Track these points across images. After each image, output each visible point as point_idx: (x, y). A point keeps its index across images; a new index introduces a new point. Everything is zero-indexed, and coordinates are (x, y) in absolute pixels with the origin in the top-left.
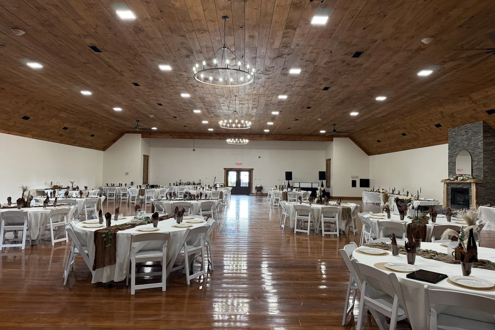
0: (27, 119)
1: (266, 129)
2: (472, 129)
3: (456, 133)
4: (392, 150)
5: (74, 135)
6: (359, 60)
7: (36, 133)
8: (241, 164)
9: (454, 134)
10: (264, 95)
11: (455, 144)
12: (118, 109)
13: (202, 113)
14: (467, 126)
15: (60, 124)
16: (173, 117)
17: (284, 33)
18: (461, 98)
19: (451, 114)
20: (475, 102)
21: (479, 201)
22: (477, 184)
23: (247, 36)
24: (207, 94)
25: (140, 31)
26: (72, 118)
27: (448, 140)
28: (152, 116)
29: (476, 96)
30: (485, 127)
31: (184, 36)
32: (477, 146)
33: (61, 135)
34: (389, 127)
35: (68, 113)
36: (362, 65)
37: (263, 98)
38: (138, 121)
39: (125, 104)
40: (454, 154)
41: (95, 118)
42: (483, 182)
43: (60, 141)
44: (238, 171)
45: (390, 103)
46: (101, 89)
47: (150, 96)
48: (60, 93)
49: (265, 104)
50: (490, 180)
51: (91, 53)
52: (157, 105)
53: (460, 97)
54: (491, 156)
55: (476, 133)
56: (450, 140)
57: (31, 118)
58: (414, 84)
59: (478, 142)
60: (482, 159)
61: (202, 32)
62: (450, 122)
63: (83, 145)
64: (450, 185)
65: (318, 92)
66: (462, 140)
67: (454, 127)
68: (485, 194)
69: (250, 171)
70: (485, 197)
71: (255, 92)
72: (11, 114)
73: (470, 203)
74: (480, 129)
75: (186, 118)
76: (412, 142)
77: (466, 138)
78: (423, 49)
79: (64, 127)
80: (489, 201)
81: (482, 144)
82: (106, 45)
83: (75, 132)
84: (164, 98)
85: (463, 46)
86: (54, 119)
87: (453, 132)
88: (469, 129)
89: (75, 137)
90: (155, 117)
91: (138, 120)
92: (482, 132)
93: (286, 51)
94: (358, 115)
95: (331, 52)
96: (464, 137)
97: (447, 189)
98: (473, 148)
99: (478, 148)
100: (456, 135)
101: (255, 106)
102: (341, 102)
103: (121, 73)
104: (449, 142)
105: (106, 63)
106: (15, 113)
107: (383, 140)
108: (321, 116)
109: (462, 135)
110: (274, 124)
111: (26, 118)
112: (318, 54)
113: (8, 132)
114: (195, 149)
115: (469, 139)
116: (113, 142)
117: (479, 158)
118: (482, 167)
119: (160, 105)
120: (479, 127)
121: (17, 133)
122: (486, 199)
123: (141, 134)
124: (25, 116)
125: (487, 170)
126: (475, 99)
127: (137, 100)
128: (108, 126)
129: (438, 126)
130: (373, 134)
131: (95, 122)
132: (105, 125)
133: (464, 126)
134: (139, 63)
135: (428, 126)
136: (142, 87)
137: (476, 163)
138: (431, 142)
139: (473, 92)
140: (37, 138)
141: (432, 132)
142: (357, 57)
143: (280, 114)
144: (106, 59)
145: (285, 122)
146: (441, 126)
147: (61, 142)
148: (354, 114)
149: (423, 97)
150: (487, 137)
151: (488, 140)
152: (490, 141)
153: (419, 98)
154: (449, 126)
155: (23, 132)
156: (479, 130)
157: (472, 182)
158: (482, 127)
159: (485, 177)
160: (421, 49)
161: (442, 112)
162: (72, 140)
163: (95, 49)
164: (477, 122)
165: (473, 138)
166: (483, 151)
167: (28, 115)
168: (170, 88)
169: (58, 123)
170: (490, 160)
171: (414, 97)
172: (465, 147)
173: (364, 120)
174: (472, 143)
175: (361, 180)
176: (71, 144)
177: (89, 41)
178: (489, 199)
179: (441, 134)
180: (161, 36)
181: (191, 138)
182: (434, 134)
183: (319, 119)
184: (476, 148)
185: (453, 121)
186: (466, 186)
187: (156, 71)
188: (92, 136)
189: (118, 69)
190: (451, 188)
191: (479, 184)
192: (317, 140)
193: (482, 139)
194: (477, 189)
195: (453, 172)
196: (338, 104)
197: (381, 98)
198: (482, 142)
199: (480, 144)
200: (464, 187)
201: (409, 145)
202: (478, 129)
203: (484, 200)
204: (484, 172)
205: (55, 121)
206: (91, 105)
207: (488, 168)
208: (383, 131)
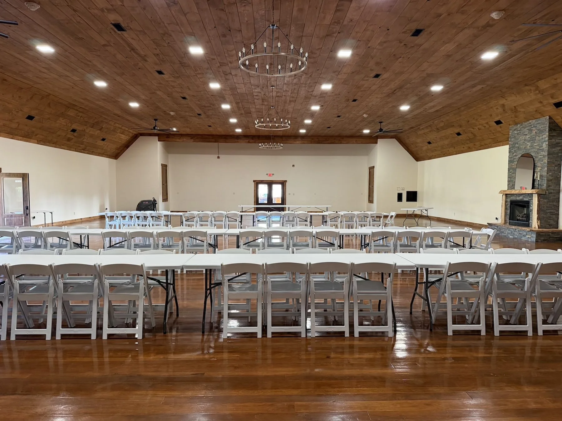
0: (32, 120)
1: (303, 128)
2: (536, 126)
3: (519, 132)
4: (444, 154)
5: (83, 139)
6: (419, 40)
7: (41, 137)
8: (273, 174)
9: (516, 134)
10: (306, 84)
11: (517, 145)
12: (134, 105)
13: (231, 109)
14: (531, 123)
15: (68, 125)
16: (198, 114)
17: (338, 6)
18: (527, 87)
19: (514, 108)
20: (542, 92)
21: (541, 216)
22: (539, 195)
23: (295, 9)
24: (240, 84)
25: (173, 4)
26: (81, 116)
27: (508, 140)
28: (172, 113)
29: (543, 84)
30: (551, 124)
31: (223, 10)
32: (541, 148)
33: (69, 140)
34: (442, 124)
35: (77, 110)
36: (421, 45)
37: (303, 88)
38: (156, 120)
39: (143, 97)
40: (515, 159)
41: (107, 117)
42: (546, 192)
43: (67, 147)
44: (270, 184)
45: (446, 94)
46: (118, 78)
47: (174, 87)
48: (71, 84)
49: (305, 97)
50: (553, 190)
51: (113, 33)
52: (181, 98)
53: (526, 85)
54: (556, 160)
55: (541, 131)
56: (511, 141)
57: (36, 118)
58: (476, 69)
59: (542, 143)
60: (546, 164)
61: (245, 4)
62: (512, 117)
63: (93, 152)
64: (510, 197)
65: (367, 80)
66: (525, 140)
67: (516, 124)
68: (547, 207)
69: (283, 183)
70: (547, 211)
71: (295, 81)
72: (14, 112)
73: (530, 219)
74: (546, 127)
75: (211, 115)
76: (468, 144)
77: (529, 137)
78: (491, 26)
79: (72, 129)
80: (551, 216)
81: (547, 146)
82: (131, 22)
83: (84, 135)
84: (189, 89)
85: (536, 21)
86: (61, 119)
87: (515, 130)
88: (533, 126)
89: (84, 142)
90: (176, 115)
91: (155, 118)
92: (548, 130)
93: (337, 28)
94: (409, 109)
95: (388, 30)
96: (527, 137)
97: (506, 202)
98: (537, 150)
99: (543, 150)
100: (518, 134)
101: (294, 99)
102: (392, 93)
103: (144, 58)
104: (510, 143)
105: (129, 45)
106: (19, 112)
107: (434, 141)
108: (368, 111)
109: (525, 135)
110: (312, 122)
111: (30, 118)
112: (373, 31)
113: (11, 136)
114: (219, 156)
115: (532, 140)
116: (125, 148)
117: (542, 162)
118: (546, 173)
119: (184, 98)
120: (544, 123)
121: (21, 138)
122: (549, 213)
123: (157, 137)
124: (30, 115)
125: (551, 178)
126: (542, 89)
127: (158, 92)
128: (120, 127)
129: (498, 123)
130: (424, 133)
131: (106, 121)
132: (117, 125)
133: (528, 123)
134: (166, 45)
135: (487, 123)
136: (165, 76)
137: (539, 169)
138: (489, 144)
139: (541, 79)
140: (43, 144)
141: (491, 131)
142: (417, 35)
143: (321, 109)
144: (130, 40)
145: (325, 120)
146: (501, 123)
147: (70, 148)
148: (405, 108)
149: (483, 86)
150: (553, 136)
151: (553, 140)
152: (555, 141)
153: (480, 87)
154: (511, 123)
155: (27, 136)
156: (544, 128)
157: (534, 192)
158: (548, 123)
159: (548, 186)
160: (490, 25)
161: (503, 106)
162: (82, 146)
163: (118, 27)
164: (543, 118)
165: (537, 138)
166: (548, 154)
167: (32, 114)
168: (199, 76)
169: (65, 124)
170: (554, 165)
171: (474, 86)
172: (528, 149)
173: (415, 116)
174: (536, 144)
175: (407, 192)
176: (81, 151)
177: (113, 17)
178: (551, 214)
179: (501, 132)
180: (196, 11)
181: (215, 142)
182: (493, 133)
183: (365, 116)
184: (540, 151)
185: (516, 117)
186: (526, 198)
187: (186, 55)
188: (103, 140)
189: (142, 53)
190: (511, 201)
191: (541, 196)
192: (359, 142)
193: (547, 139)
194: (539, 201)
195: (513, 181)
196: (388, 96)
197: (437, 88)
198: (547, 143)
199: (545, 145)
200: (525, 199)
201: (464, 148)
202: (543, 126)
203: (546, 215)
204: (548, 181)
205: (62, 121)
206: (104, 100)
207: (552, 176)
208: (435, 130)
